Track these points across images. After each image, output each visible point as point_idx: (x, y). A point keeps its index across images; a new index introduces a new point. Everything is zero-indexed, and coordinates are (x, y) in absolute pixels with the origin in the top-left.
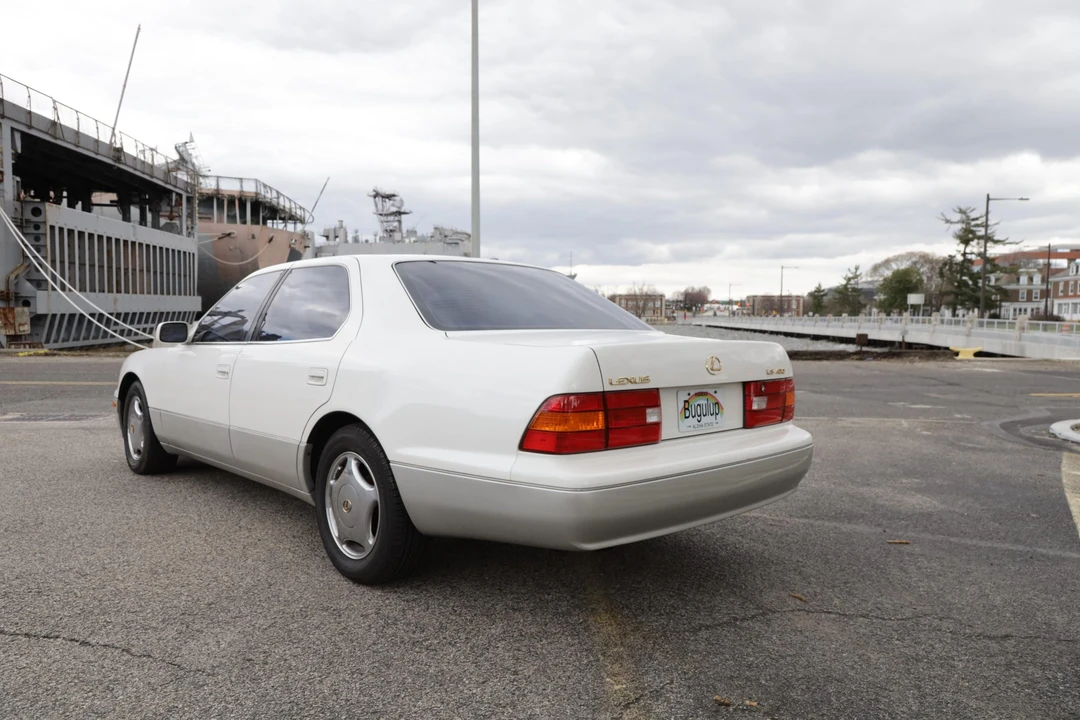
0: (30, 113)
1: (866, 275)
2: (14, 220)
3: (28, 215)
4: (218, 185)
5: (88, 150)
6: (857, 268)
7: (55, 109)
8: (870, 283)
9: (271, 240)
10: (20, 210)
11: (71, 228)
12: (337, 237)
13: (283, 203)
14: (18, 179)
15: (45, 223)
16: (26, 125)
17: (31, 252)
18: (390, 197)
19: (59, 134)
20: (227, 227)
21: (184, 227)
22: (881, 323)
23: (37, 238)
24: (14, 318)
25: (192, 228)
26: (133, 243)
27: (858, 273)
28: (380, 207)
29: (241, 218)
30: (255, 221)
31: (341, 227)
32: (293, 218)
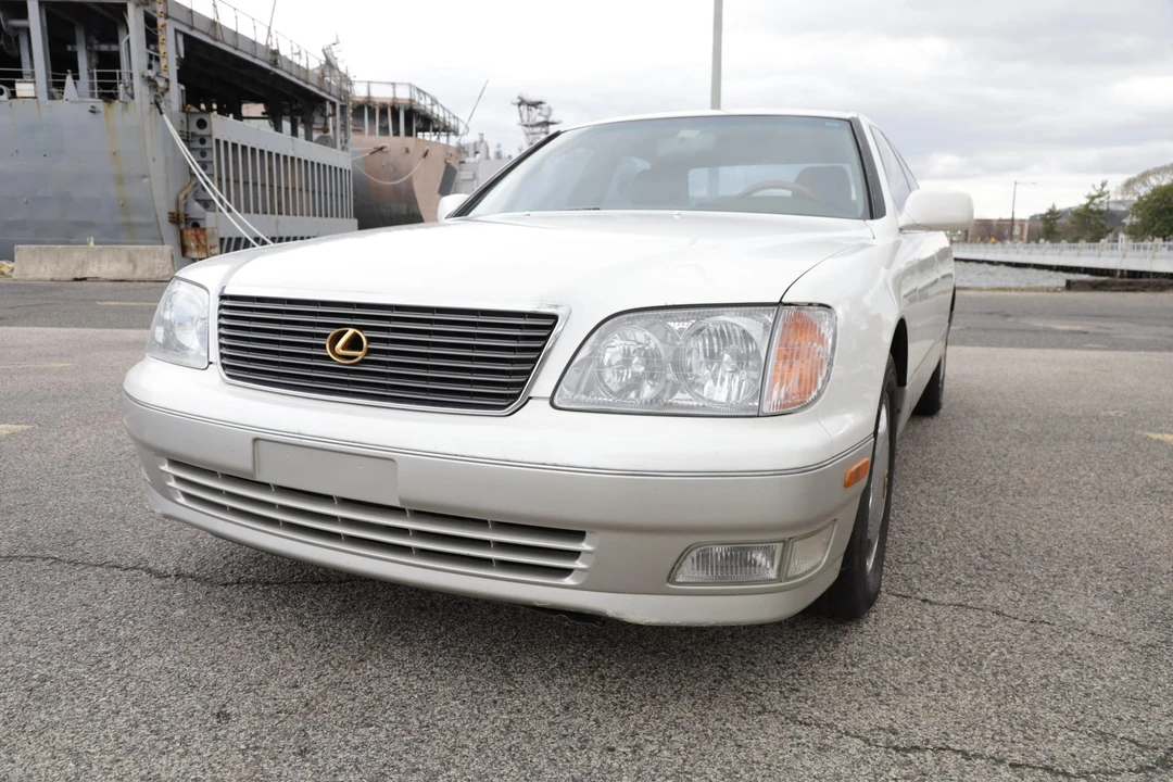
0: (191, 11)
1: (1116, 192)
2: (181, 133)
3: (194, 128)
4: (369, 92)
5: (246, 53)
6: (1103, 185)
7: (215, 6)
8: (1120, 202)
9: (425, 155)
10: (185, 121)
11: (235, 142)
12: (477, 153)
13: (437, 112)
14: (183, 87)
15: (210, 136)
16: (188, 25)
17: (197, 169)
18: (536, 104)
19: (219, 36)
20: (379, 140)
21: (338, 141)
22: (1156, 251)
23: (203, 154)
24: (205, 240)
25: (346, 141)
26: (292, 158)
27: (1105, 190)
28: (525, 117)
29: (394, 129)
30: (409, 133)
31: (482, 141)
32: (447, 130)
